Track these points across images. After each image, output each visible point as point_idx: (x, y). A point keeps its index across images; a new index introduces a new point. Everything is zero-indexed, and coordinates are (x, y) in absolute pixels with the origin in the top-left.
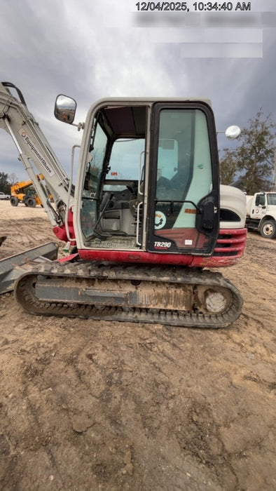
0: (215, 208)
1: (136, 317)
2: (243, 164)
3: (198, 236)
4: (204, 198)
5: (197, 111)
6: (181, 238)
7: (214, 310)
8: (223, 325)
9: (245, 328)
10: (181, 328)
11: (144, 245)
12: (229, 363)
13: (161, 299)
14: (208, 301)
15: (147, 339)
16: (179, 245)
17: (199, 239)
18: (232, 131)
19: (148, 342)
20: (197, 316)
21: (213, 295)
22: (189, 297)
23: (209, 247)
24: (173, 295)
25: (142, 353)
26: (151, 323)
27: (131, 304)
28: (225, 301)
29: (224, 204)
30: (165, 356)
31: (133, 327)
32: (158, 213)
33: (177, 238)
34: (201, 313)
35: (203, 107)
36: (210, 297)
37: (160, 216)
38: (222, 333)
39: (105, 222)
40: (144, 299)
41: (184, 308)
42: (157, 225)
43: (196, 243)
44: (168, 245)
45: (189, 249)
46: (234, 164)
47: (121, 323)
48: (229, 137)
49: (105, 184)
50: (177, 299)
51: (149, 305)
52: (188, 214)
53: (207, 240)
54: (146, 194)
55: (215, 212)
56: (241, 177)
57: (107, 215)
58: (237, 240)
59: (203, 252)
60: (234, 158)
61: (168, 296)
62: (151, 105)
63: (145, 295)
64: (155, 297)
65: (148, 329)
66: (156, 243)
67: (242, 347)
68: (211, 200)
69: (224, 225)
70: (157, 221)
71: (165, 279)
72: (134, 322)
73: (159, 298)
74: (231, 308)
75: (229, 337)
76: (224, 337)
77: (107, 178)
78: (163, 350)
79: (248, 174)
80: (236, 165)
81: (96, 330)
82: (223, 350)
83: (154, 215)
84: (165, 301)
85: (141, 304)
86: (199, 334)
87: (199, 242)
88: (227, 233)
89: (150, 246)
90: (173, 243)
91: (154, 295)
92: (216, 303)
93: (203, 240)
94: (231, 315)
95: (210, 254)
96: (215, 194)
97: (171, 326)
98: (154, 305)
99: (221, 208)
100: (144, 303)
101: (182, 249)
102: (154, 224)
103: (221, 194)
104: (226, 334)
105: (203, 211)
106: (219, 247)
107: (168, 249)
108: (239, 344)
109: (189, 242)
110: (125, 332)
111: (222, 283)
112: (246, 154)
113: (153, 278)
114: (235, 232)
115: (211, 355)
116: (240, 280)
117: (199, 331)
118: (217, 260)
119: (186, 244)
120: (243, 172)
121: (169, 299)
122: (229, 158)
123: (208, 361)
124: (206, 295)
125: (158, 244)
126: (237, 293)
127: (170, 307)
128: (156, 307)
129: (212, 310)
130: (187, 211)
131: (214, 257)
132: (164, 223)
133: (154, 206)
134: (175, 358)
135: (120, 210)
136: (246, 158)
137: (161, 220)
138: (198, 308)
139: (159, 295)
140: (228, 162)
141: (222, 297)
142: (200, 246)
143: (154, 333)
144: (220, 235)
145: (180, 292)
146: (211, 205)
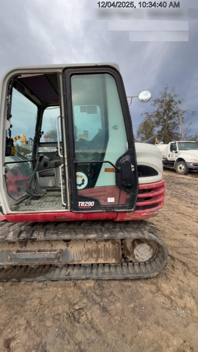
0: (132, 166)
1: (69, 275)
2: (159, 122)
3: (120, 192)
4: (121, 158)
5: (106, 74)
6: (104, 195)
7: (143, 259)
8: (152, 275)
9: (173, 273)
10: (113, 282)
11: (69, 205)
12: (160, 329)
13: (92, 254)
14: (135, 252)
15: (77, 303)
16: (102, 202)
17: (121, 196)
18: (144, 96)
19: (77, 307)
20: (128, 265)
21: (139, 246)
22: (117, 250)
23: (131, 203)
24: (103, 249)
25: (68, 328)
26: (83, 280)
27: (63, 261)
28: (152, 250)
29: (141, 161)
30: (93, 328)
31: (64, 287)
32: (79, 174)
33: (100, 196)
34: (131, 262)
35: (110, 71)
36: (137, 248)
37: (81, 177)
38: (152, 283)
39: (41, 181)
40: (75, 256)
41: (114, 261)
42: (80, 185)
43: (118, 199)
44: (91, 204)
45: (112, 206)
46: (153, 122)
47: (53, 283)
48: (142, 101)
49: (40, 146)
50: (107, 252)
51: (80, 261)
52: (107, 173)
53: (128, 196)
54: (66, 156)
55: (133, 170)
56: (158, 132)
57: (43, 174)
58: (157, 193)
59: (125, 208)
60: (152, 118)
61: (98, 251)
62: (61, 71)
63: (76, 252)
64: (86, 253)
65: (79, 288)
66: (79, 203)
67: (172, 301)
68: (127, 158)
69: (143, 180)
70: (79, 181)
71: (92, 236)
72: (66, 280)
73: (89, 253)
74: (157, 256)
75: (158, 289)
76: (153, 288)
77: (41, 141)
78: (92, 319)
79: (163, 129)
80: (154, 123)
81: (25, 296)
82: (153, 308)
83: (76, 177)
84: (95, 256)
85: (73, 261)
86: (130, 287)
87: (121, 198)
88: (146, 188)
89: (74, 206)
90: (96, 201)
91: (84, 251)
92: (143, 253)
93: (125, 196)
94: (159, 263)
95: (132, 210)
96: (131, 152)
97: (102, 280)
98: (85, 261)
99: (138, 164)
100: (76, 259)
101: (105, 207)
102: (76, 185)
103: (137, 151)
104: (155, 284)
105: (121, 170)
106: (140, 201)
107: (92, 208)
108: (169, 298)
109: (111, 200)
110: (56, 296)
111: (147, 235)
112: (160, 115)
113: (81, 236)
114: (154, 185)
115: (141, 319)
116: (165, 216)
117: (130, 283)
118: (140, 214)
119: (109, 201)
120: (159, 128)
121: (99, 253)
122: (150, 119)
123: (139, 329)
124: (134, 246)
125: (82, 204)
126: (162, 243)
127: (101, 261)
128: (87, 262)
129: (141, 260)
130: (106, 170)
131: (137, 211)
132: (86, 183)
133: (75, 167)
134: (103, 331)
135: (54, 169)
136: (160, 118)
137: (83, 180)
138: (128, 257)
139: (89, 250)
140: (148, 121)
141: (148, 247)
142: (123, 202)
143: (85, 294)
144: (139, 190)
145: (109, 245)
146: (128, 164)
